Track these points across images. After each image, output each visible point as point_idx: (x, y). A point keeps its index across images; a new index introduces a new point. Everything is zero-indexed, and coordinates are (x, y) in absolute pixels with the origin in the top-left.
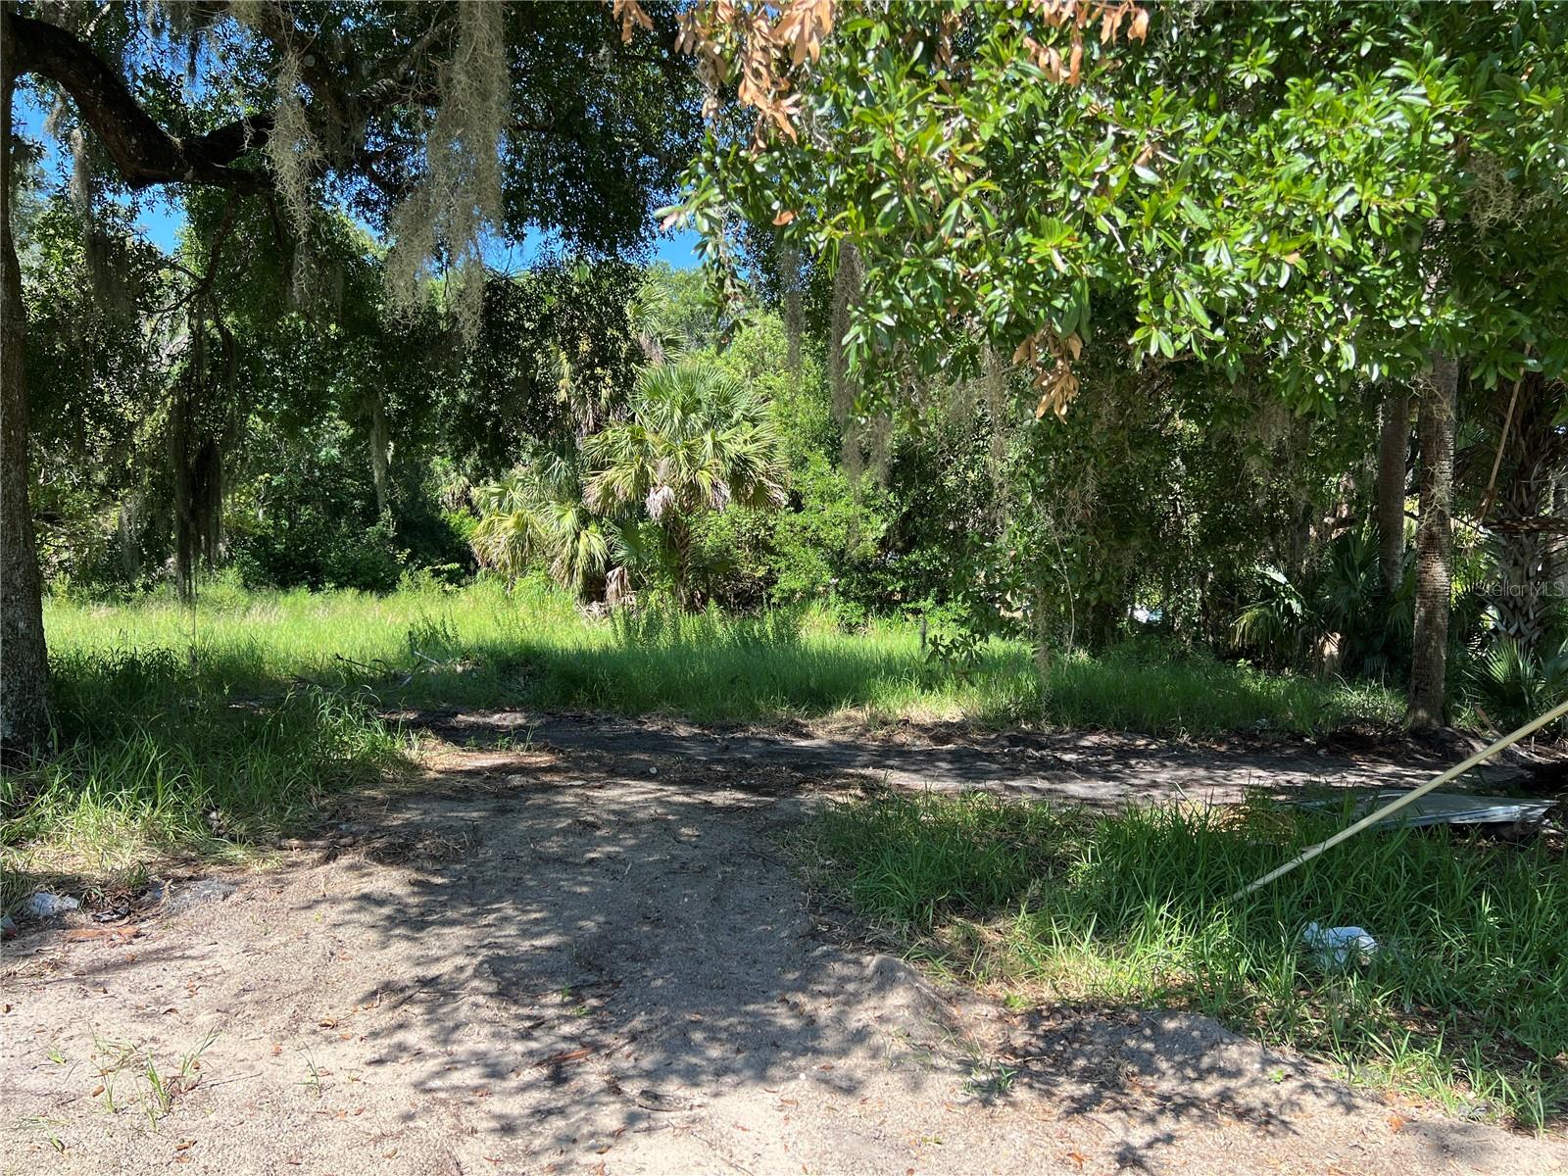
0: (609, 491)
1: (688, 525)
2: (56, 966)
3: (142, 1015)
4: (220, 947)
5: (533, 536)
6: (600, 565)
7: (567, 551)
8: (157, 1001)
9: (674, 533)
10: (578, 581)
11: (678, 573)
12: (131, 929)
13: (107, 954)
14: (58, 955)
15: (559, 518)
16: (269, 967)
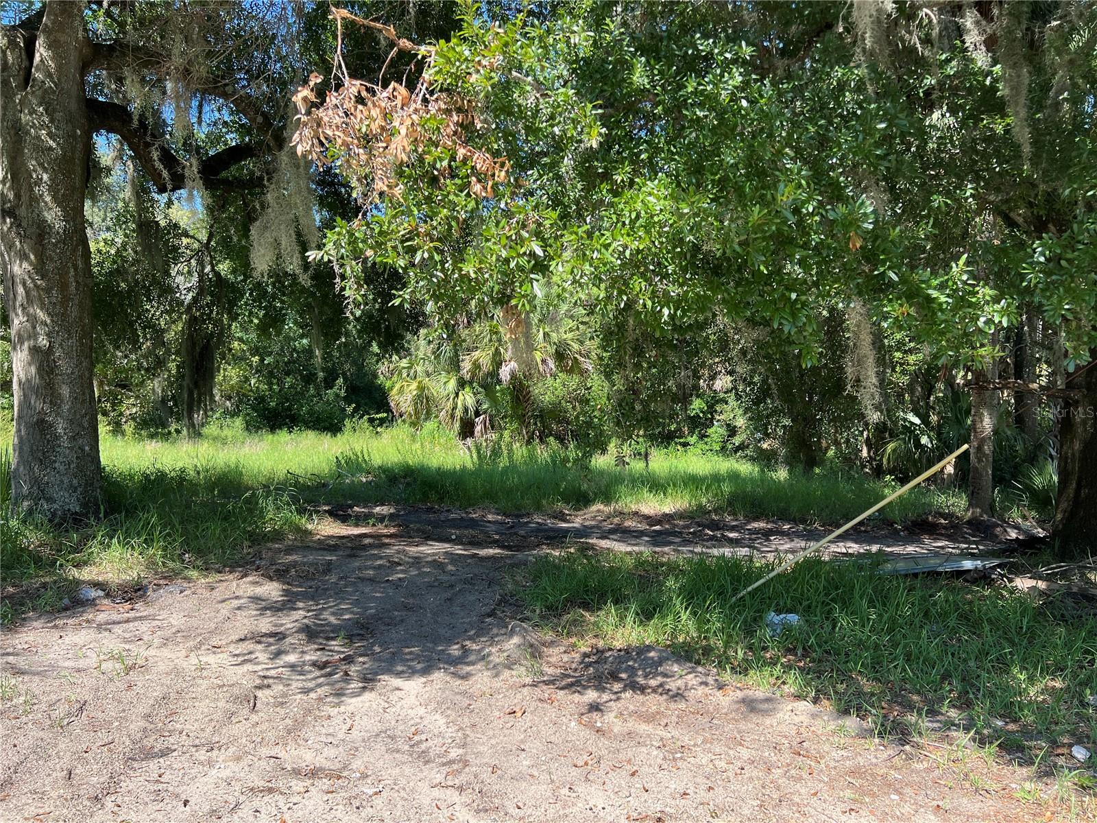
0: (476, 366)
1: (528, 387)
2: (88, 621)
3: (126, 641)
4: (174, 615)
5: (430, 395)
6: (471, 413)
7: (450, 404)
8: (135, 636)
9: (519, 391)
10: (457, 425)
11: (522, 419)
12: (130, 606)
13: (115, 617)
14: (91, 616)
15: (445, 383)
16: (194, 622)
